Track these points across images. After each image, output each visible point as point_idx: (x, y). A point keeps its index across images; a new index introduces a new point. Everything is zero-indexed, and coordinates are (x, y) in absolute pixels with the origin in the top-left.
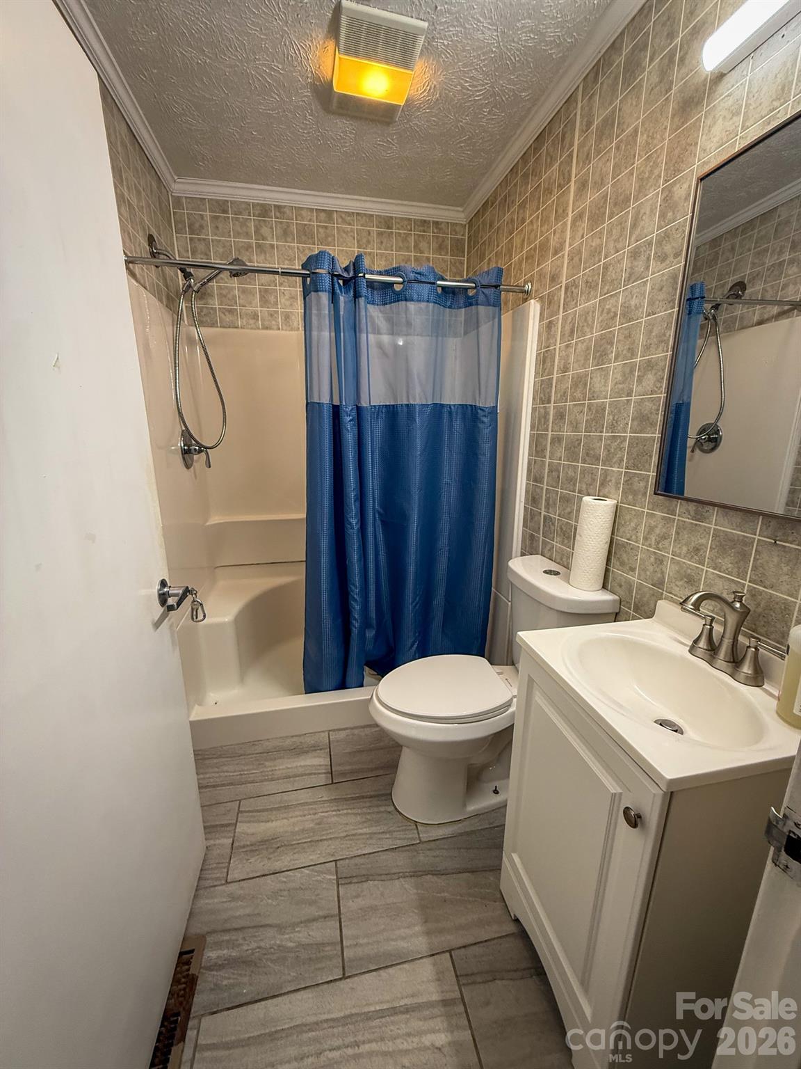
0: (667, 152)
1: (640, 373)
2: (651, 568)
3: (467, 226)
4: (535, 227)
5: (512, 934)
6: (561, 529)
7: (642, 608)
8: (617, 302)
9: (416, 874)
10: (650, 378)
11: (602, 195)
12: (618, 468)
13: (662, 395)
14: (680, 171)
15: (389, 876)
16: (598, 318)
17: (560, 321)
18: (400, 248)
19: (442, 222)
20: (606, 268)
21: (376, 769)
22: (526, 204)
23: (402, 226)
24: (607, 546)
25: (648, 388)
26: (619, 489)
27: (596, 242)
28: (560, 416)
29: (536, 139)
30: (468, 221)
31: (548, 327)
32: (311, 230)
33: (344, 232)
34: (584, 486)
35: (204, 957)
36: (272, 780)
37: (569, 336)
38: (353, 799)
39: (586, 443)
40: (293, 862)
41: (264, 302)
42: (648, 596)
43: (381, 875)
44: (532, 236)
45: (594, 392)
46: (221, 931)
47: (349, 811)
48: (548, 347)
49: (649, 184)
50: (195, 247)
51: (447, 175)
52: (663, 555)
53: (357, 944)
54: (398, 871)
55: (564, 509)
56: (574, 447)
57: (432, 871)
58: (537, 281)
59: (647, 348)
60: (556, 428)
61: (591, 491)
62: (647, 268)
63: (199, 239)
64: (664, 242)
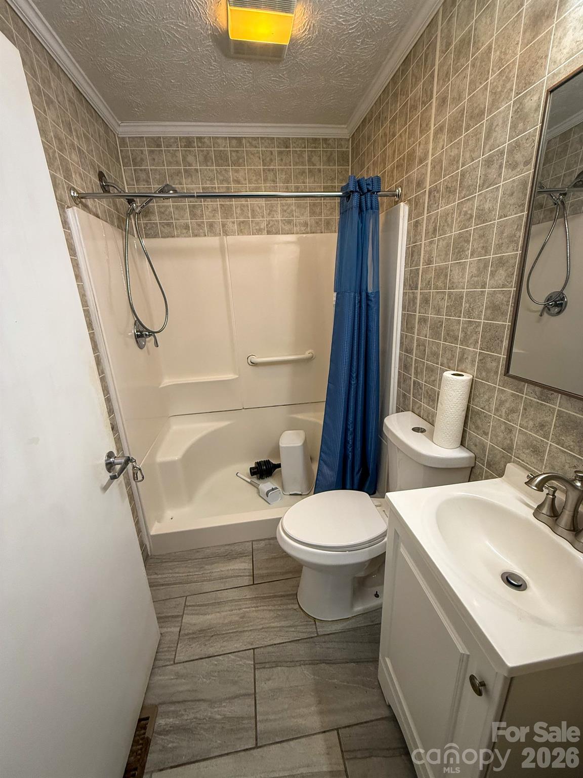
0: (519, 65)
1: (492, 268)
2: (501, 435)
3: (350, 140)
4: (404, 139)
5: (386, 717)
6: (427, 392)
7: (494, 467)
8: (473, 205)
9: (313, 663)
10: (502, 273)
11: (460, 109)
12: (474, 348)
13: (513, 289)
14: (530, 84)
15: (293, 663)
16: (457, 219)
17: (425, 222)
18: (297, 163)
19: (330, 139)
20: (463, 175)
21: (286, 573)
22: (396, 120)
23: (298, 145)
24: (464, 413)
25: (500, 282)
26: (475, 366)
27: (454, 152)
28: (426, 301)
29: (403, 62)
30: (351, 136)
31: (415, 226)
32: (226, 155)
33: (253, 154)
34: (445, 361)
35: (156, 724)
36: (210, 580)
37: (432, 234)
38: (269, 597)
39: (447, 325)
40: (222, 649)
41: (193, 215)
42: (498, 457)
43: (287, 662)
44: (401, 148)
45: (453, 282)
46: (168, 703)
47: (265, 608)
48: (415, 243)
49: (502, 98)
50: (139, 176)
51: (331, 100)
52: (513, 426)
53: (267, 719)
54: (300, 659)
55: (429, 377)
56: (437, 328)
57: (325, 660)
58: (406, 186)
59: (499, 247)
60: (423, 311)
61: (451, 365)
62: (500, 175)
63: (141, 170)
64: (515, 151)
